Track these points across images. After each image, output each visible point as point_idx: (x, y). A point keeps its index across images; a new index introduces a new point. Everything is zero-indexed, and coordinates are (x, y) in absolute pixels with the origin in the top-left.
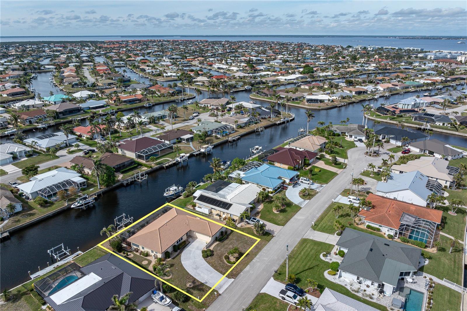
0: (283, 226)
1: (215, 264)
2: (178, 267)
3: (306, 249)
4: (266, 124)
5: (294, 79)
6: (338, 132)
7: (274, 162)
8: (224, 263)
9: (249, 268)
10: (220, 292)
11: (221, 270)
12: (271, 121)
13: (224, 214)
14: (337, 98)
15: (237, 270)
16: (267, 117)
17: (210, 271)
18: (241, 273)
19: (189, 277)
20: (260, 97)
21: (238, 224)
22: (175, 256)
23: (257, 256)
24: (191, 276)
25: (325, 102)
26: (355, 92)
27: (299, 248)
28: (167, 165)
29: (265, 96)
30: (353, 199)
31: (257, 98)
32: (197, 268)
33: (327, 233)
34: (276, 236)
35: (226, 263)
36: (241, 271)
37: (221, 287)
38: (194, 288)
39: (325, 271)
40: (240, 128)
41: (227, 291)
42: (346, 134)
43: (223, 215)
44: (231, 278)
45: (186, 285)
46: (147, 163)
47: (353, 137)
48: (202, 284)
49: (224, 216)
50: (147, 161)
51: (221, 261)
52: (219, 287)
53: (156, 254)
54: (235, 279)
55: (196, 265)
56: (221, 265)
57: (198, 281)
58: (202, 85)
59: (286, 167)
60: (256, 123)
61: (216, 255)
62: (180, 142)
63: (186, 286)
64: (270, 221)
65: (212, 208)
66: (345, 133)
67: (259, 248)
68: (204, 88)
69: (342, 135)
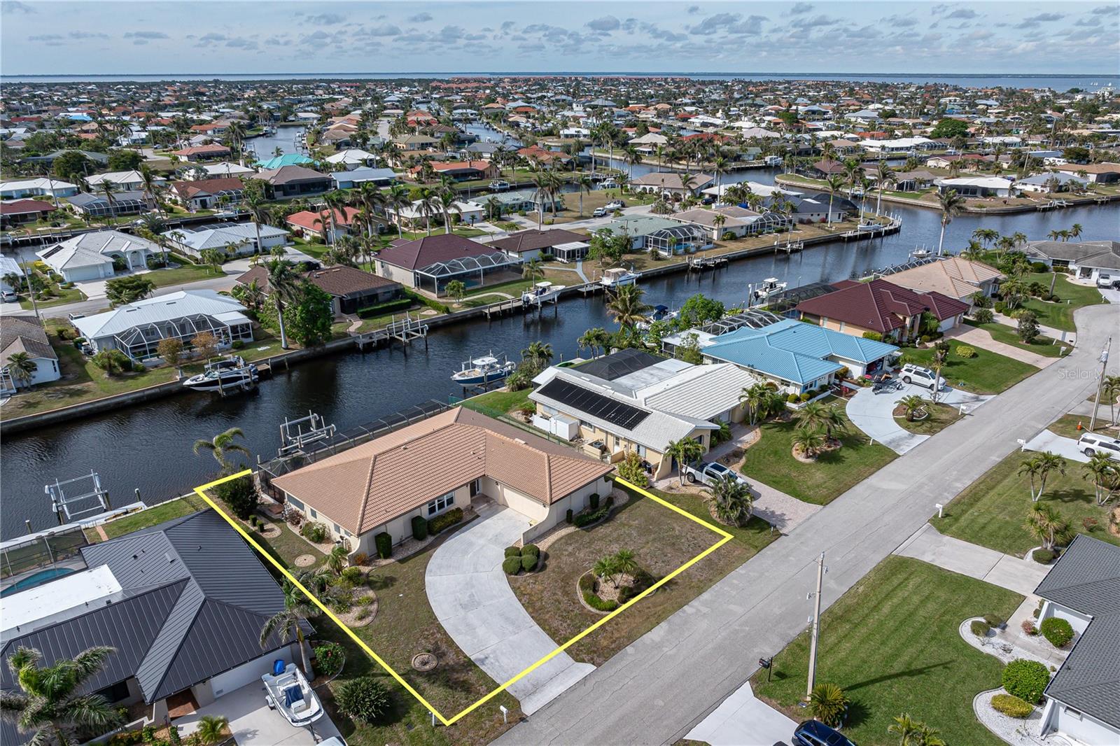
0: (821, 507)
1: (541, 599)
2: (407, 592)
3: (901, 594)
4: (812, 235)
5: (908, 149)
6: (1043, 258)
7: (818, 317)
8: (575, 602)
9: (662, 633)
10: (528, 708)
11: (556, 624)
12: (828, 231)
13: (618, 444)
14: (1036, 190)
15: (616, 635)
16: (815, 218)
17: (513, 623)
18: (629, 649)
19: (433, 634)
20: (804, 180)
21: (658, 480)
22: (410, 553)
23: (706, 596)
24: (440, 627)
25: (1000, 196)
26: (1098, 175)
27: (873, 588)
28: (497, 309)
29: (818, 178)
30: (1101, 444)
31: (794, 183)
32: (469, 605)
33: (994, 547)
34: (791, 536)
35: (583, 602)
36: (631, 639)
37: (536, 687)
38: (432, 676)
39: (978, 692)
40: (731, 239)
41: (556, 707)
42: (1071, 267)
43: (616, 447)
44: (583, 661)
45: (410, 657)
46: (441, 300)
47: (1095, 275)
48: (469, 665)
49: (616, 450)
50: (442, 295)
51: (566, 593)
52: (530, 687)
53: (346, 537)
54: (599, 665)
55: (472, 596)
56: (562, 606)
57: (458, 651)
58: (650, 152)
59: (859, 333)
60: (781, 231)
61: (554, 571)
62: (548, 260)
63: (409, 663)
64: (775, 483)
65: (582, 422)
66: (1067, 263)
67: (717, 569)
68: (653, 160)
69: (1057, 270)
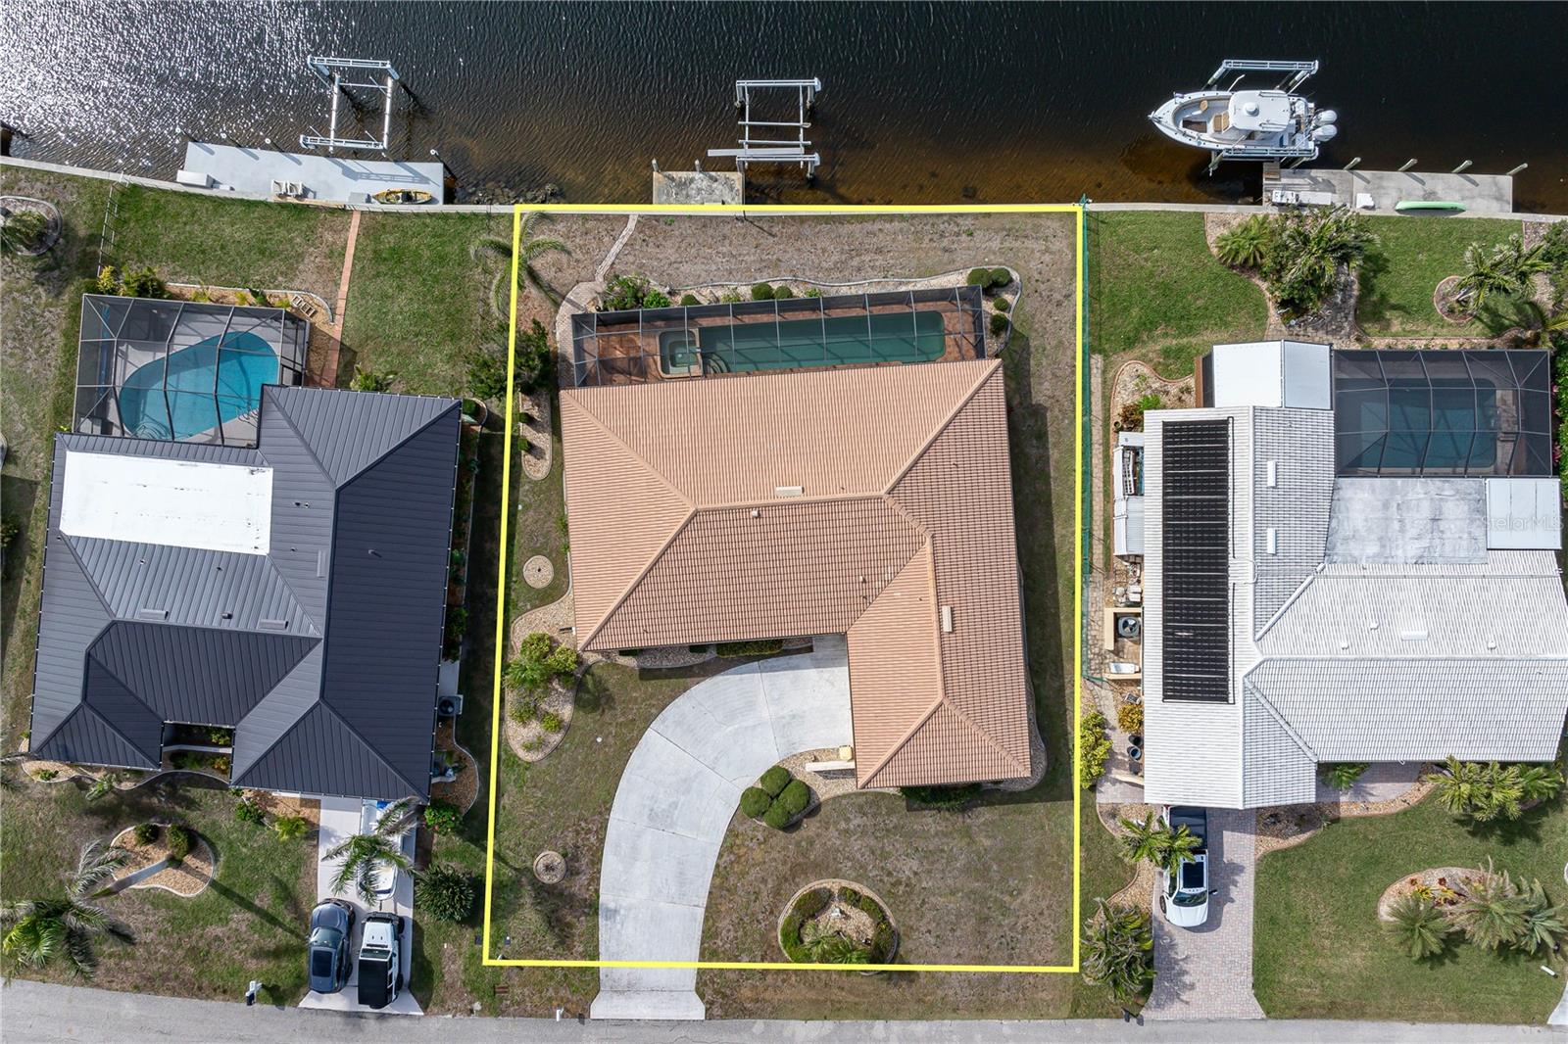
0: (1261, 1014)
1: (743, 874)
2: (611, 740)
8: (773, 911)
9: (814, 1034)
10: (599, 1009)
11: (724, 924)
15: (768, 995)
17: (682, 884)
18: (759, 1025)
19: (588, 832)
21: (1119, 785)
24: (604, 827)
32: (659, 819)
34: (1146, 1028)
35: (781, 921)
36: (777, 1012)
37: (630, 988)
38: (545, 894)
41: (623, 1031)
44: (702, 996)
45: (541, 848)
48: (592, 907)
51: (777, 893)
52: (624, 981)
54: (709, 1016)
55: (674, 805)
56: (756, 907)
57: (595, 879)
61: (798, 844)
63: (534, 857)
